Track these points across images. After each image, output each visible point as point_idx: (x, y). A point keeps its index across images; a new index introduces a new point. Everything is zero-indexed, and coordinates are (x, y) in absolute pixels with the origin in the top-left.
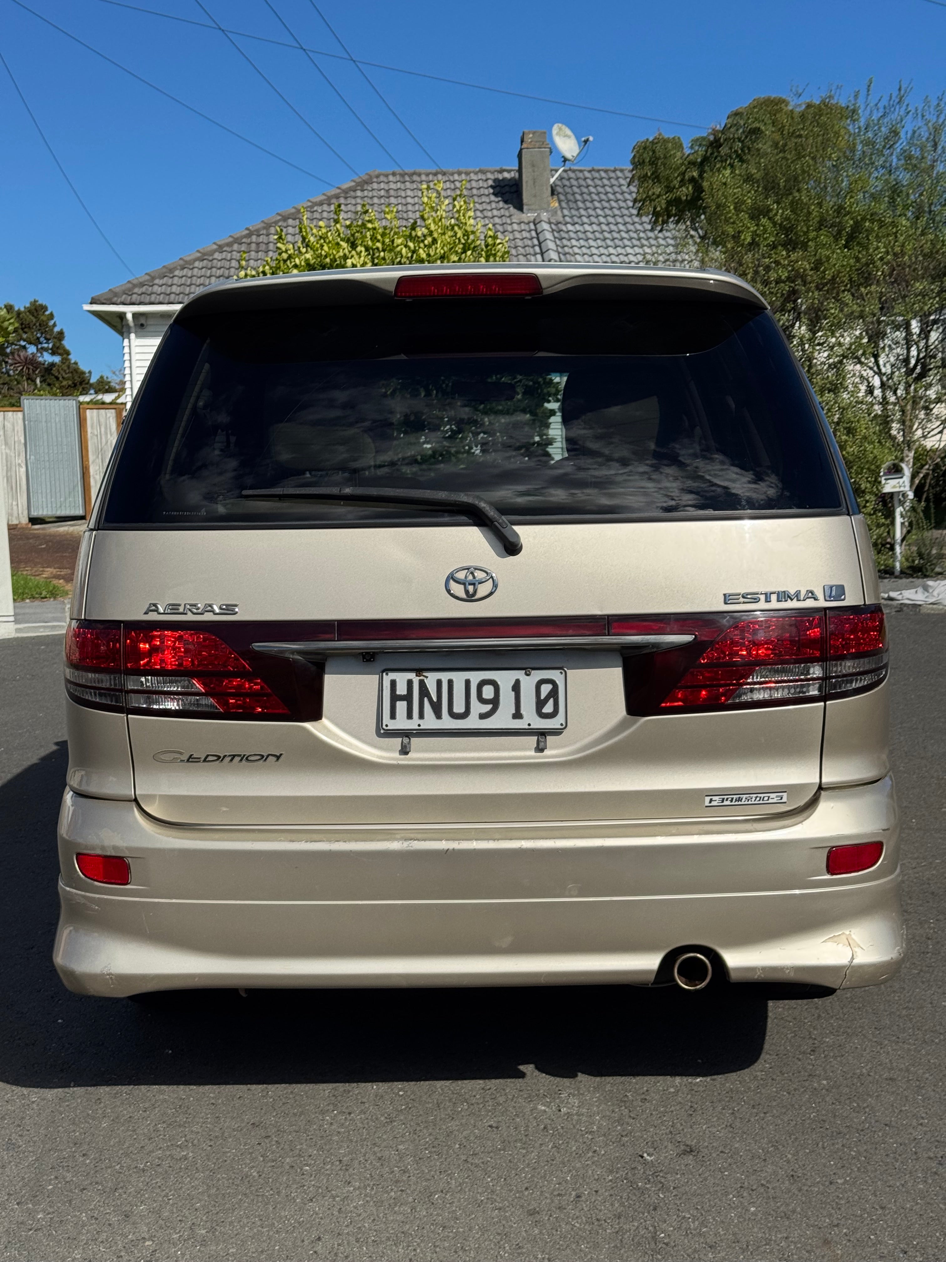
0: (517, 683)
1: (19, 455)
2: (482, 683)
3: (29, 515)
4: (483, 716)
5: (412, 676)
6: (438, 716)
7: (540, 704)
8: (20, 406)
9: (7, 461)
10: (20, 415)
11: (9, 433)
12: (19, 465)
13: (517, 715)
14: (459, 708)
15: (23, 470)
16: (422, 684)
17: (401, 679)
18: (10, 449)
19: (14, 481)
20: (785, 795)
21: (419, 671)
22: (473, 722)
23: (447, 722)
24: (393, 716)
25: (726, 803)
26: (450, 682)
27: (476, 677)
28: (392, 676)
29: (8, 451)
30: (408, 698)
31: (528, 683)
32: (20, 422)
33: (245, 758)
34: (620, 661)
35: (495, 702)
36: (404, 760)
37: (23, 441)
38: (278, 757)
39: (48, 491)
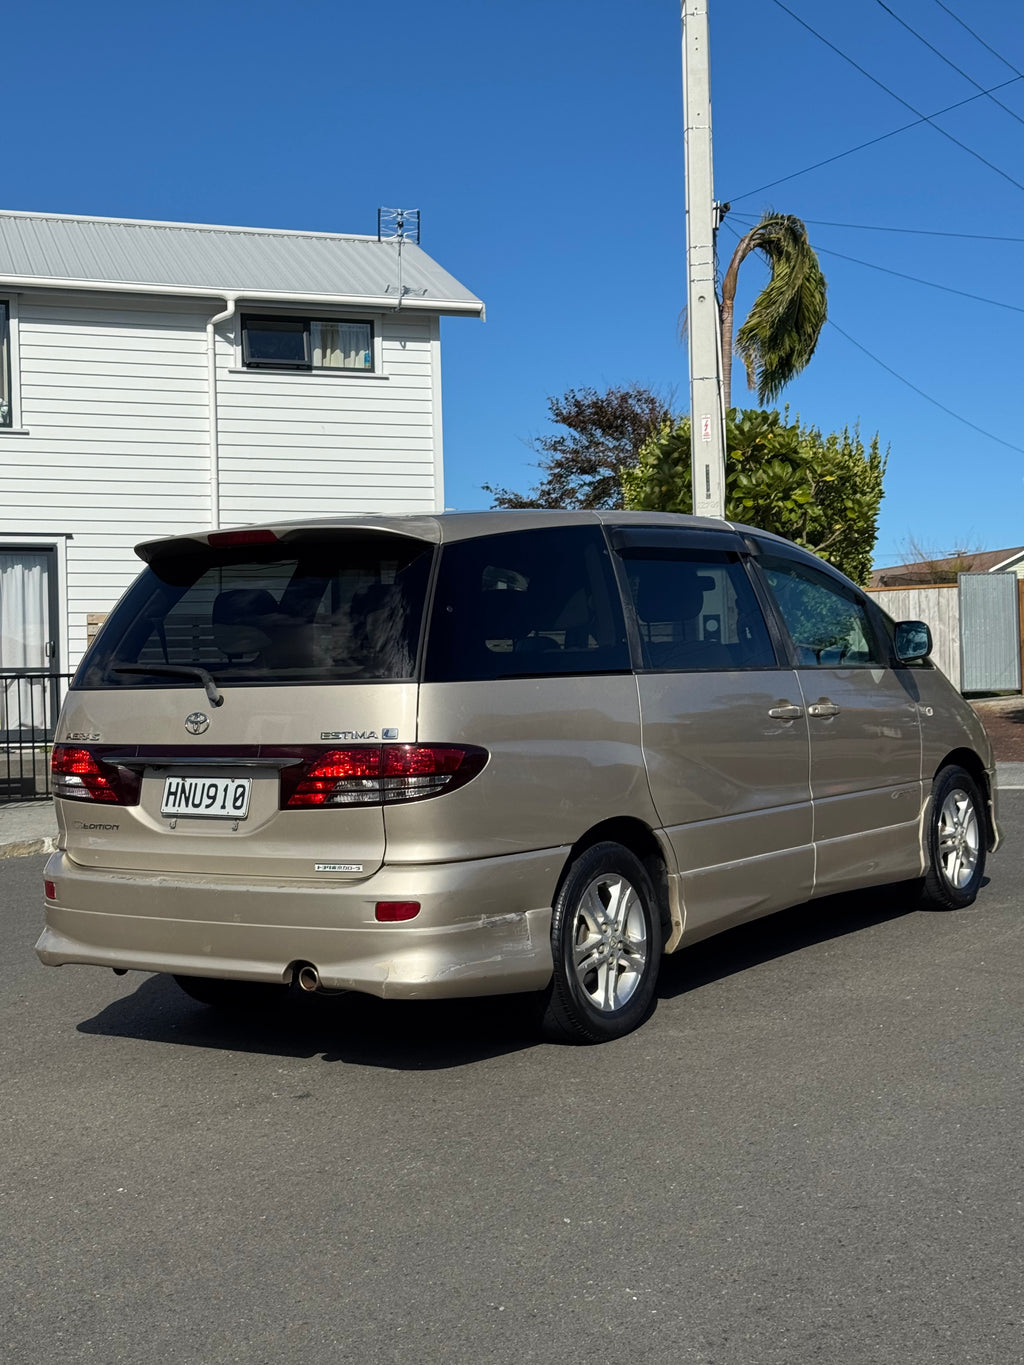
0: (227, 786)
1: (953, 630)
2: (211, 786)
3: (961, 689)
4: (207, 806)
5: (180, 780)
6: (187, 806)
7: (236, 800)
8: (956, 582)
9: (941, 637)
10: (955, 590)
11: (944, 608)
12: (953, 639)
13: (223, 807)
14: (197, 802)
15: (957, 644)
16: (183, 784)
17: (175, 781)
18: (944, 624)
19: (947, 655)
20: (361, 867)
21: (183, 778)
22: (202, 810)
23: (191, 810)
24: (167, 805)
25: (327, 869)
26: (196, 784)
27: (208, 782)
28: (171, 780)
29: (942, 627)
30: (175, 794)
31: (232, 786)
32: (956, 597)
33: (105, 827)
34: (277, 775)
35: (214, 798)
36: (172, 832)
37: (957, 616)
38: (117, 827)
39: (983, 665)
